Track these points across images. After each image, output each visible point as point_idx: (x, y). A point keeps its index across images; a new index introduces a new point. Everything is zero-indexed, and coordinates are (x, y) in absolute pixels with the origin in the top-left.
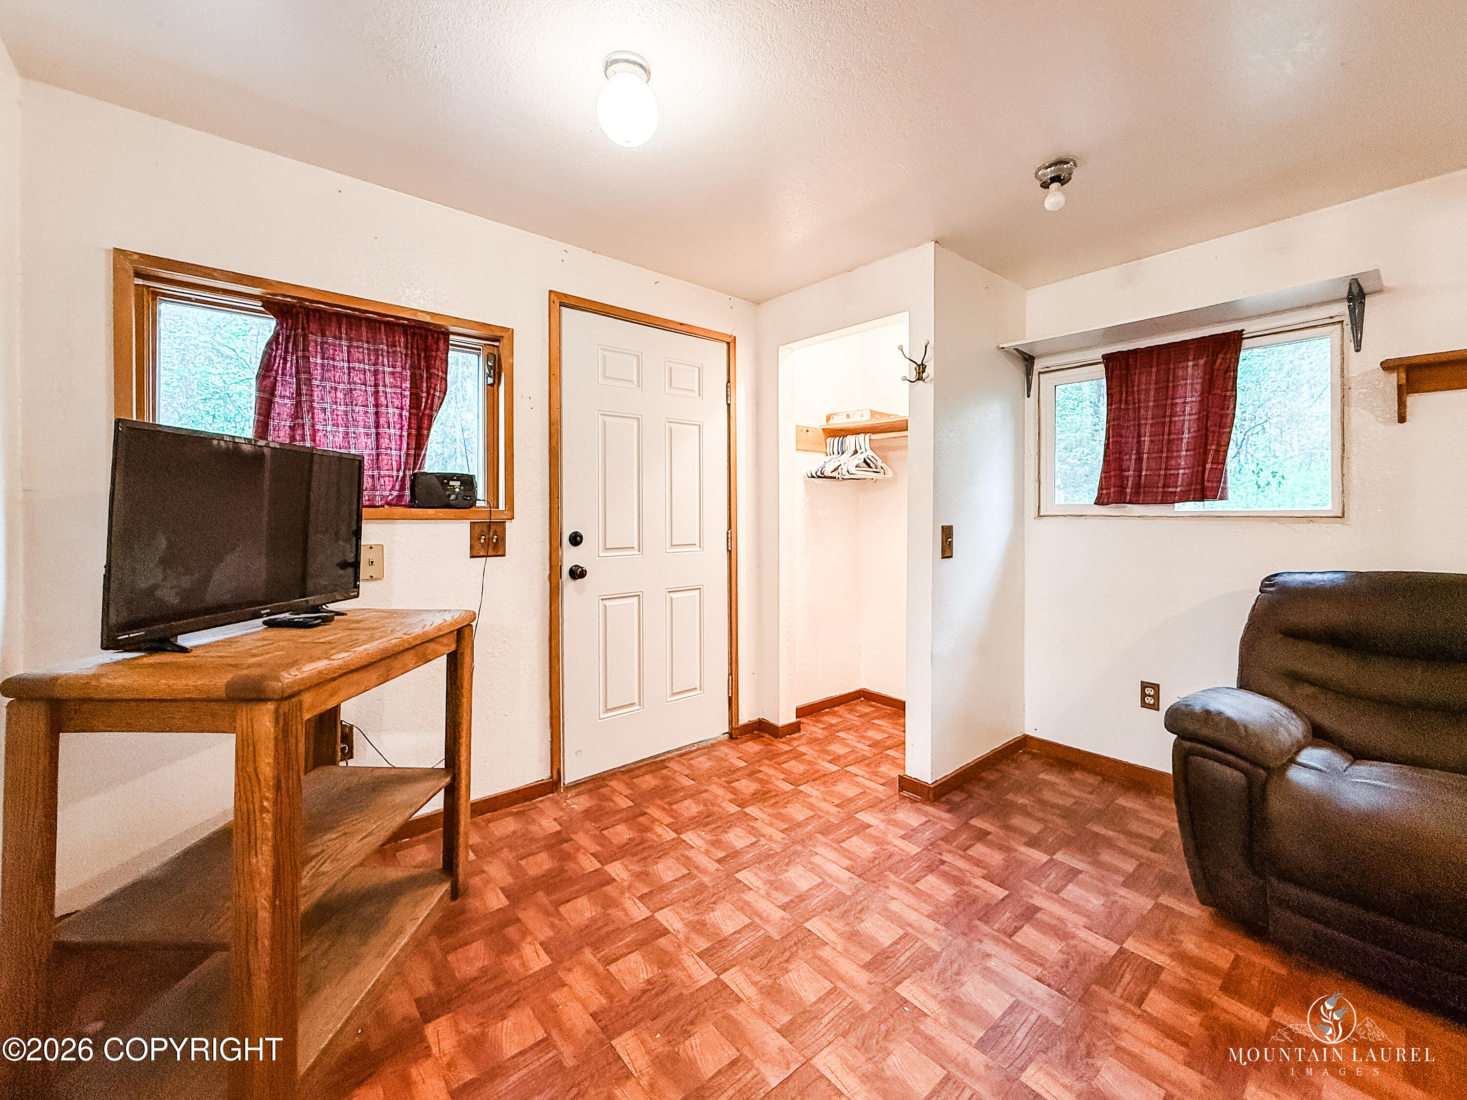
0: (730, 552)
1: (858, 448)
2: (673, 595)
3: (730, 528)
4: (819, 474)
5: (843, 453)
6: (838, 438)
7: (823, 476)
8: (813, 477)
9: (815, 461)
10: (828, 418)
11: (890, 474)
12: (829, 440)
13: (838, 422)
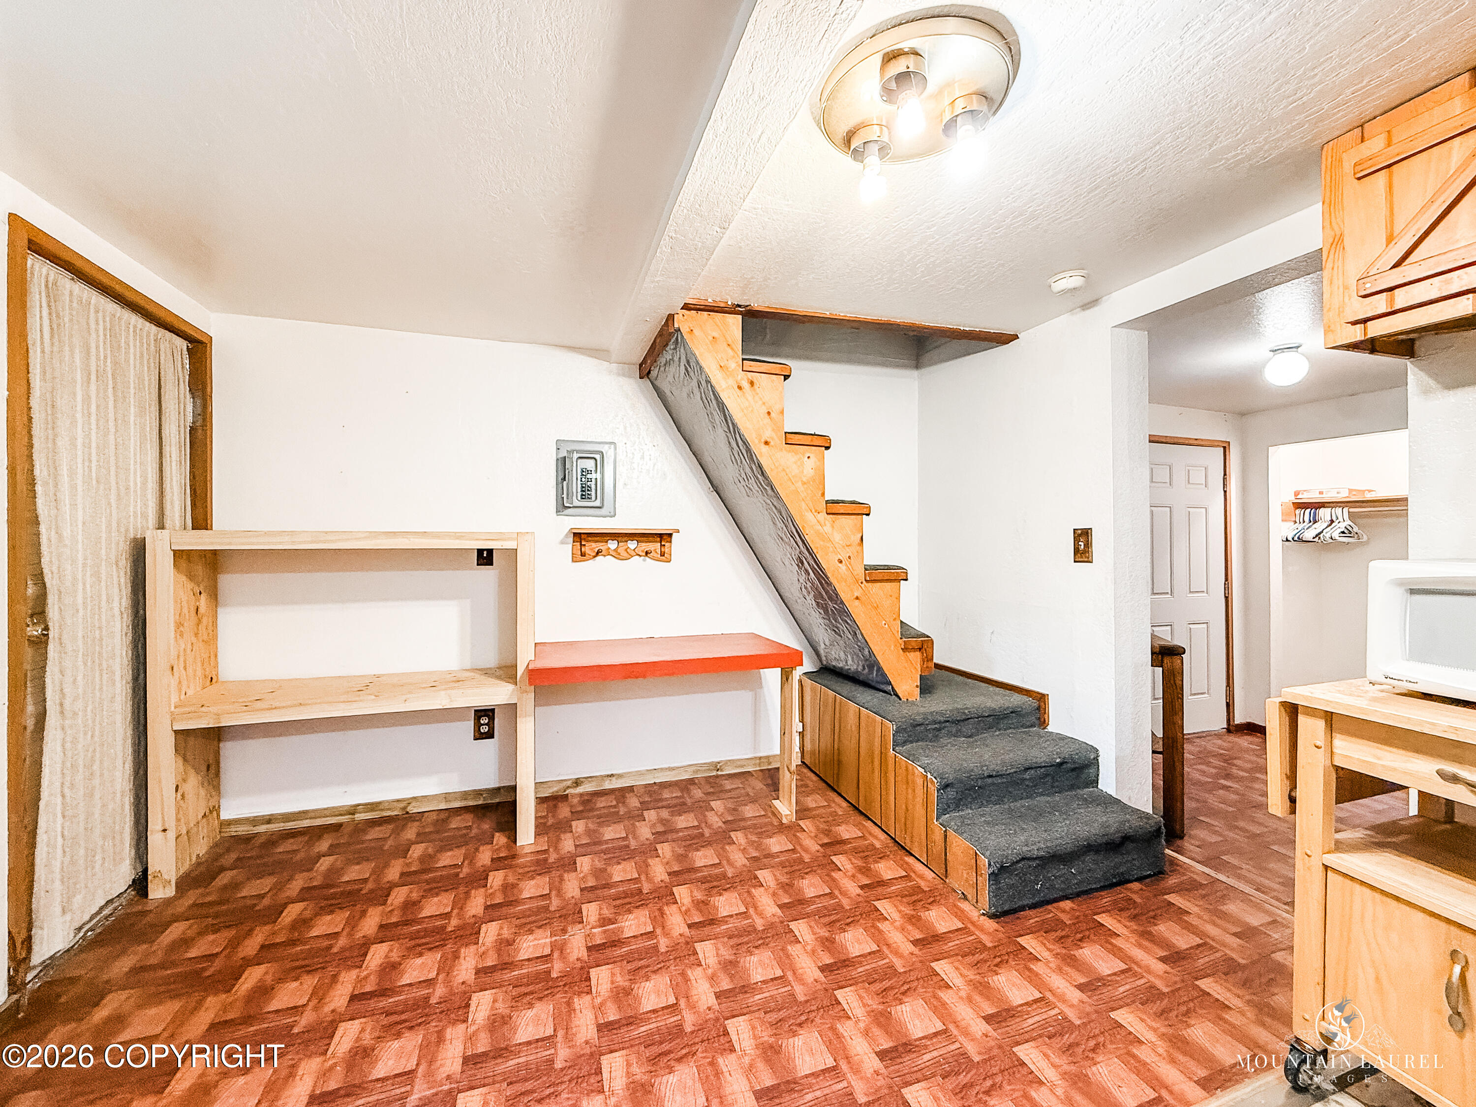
0: (1226, 598)
1: (1334, 519)
2: (1191, 626)
3: (1226, 580)
4: (1296, 538)
5: (1315, 522)
6: (1308, 511)
7: (1300, 540)
8: (1287, 540)
9: (1289, 530)
10: (1296, 494)
11: (1365, 538)
12: (1298, 512)
13: (1305, 498)
